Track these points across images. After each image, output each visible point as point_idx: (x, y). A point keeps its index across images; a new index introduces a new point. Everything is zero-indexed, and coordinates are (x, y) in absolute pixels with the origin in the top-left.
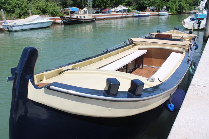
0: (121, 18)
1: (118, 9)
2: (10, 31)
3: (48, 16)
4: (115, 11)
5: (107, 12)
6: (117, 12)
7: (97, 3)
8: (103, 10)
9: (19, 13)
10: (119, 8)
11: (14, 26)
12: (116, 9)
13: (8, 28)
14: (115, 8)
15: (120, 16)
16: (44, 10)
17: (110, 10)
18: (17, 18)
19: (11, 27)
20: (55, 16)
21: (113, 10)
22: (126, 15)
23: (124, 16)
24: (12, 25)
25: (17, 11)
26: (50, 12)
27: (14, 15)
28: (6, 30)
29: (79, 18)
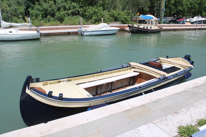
0: (195, 29)
1: (193, 20)
2: (82, 35)
3: (119, 23)
4: (189, 22)
5: (182, 22)
6: (192, 23)
7: (173, 11)
8: (178, 20)
9: (95, 19)
10: (195, 19)
11: (85, 32)
12: (191, 20)
13: (81, 33)
14: (191, 18)
15: (194, 27)
16: (116, 18)
17: (185, 20)
18: (92, 24)
19: (83, 32)
20: (126, 24)
21: (188, 20)
22: (201, 27)
23: (198, 27)
24: (84, 31)
25: (94, 18)
26: (121, 20)
27: (91, 20)
28: (79, 34)
29: (146, 28)
